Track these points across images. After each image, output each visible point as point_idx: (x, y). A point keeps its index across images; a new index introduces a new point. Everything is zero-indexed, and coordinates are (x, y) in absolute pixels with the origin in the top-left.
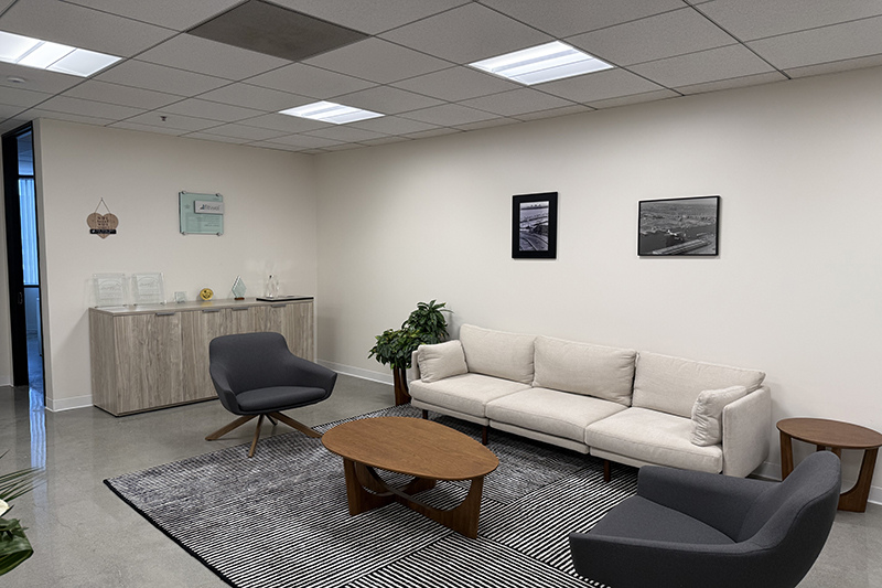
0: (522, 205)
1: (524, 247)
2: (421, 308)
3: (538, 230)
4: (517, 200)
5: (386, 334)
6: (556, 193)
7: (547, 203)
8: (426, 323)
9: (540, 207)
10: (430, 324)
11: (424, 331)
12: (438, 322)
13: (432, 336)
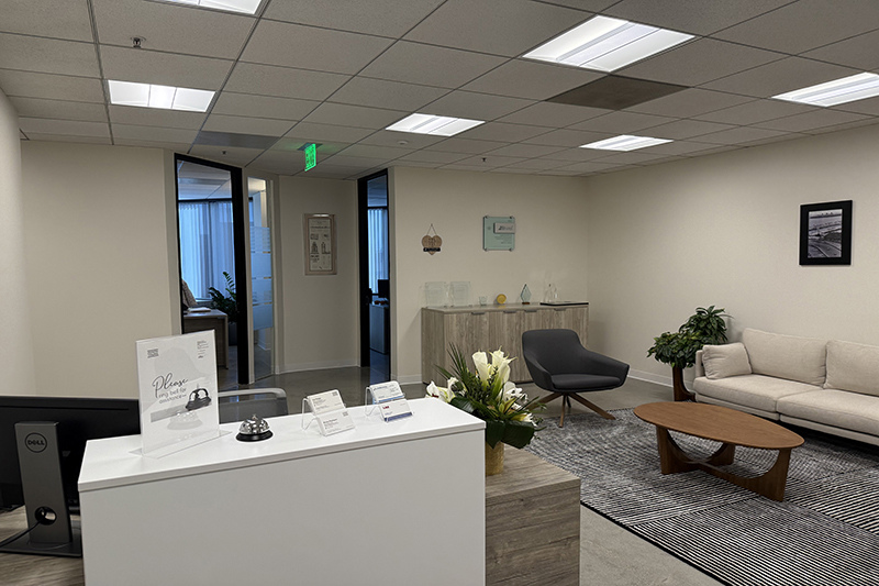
0: (811, 214)
1: (812, 253)
2: (700, 313)
3: (831, 236)
4: (805, 210)
5: (664, 336)
6: (851, 202)
7: (840, 211)
8: (706, 327)
9: (832, 215)
10: (709, 327)
11: (704, 334)
12: (718, 326)
13: (712, 339)
